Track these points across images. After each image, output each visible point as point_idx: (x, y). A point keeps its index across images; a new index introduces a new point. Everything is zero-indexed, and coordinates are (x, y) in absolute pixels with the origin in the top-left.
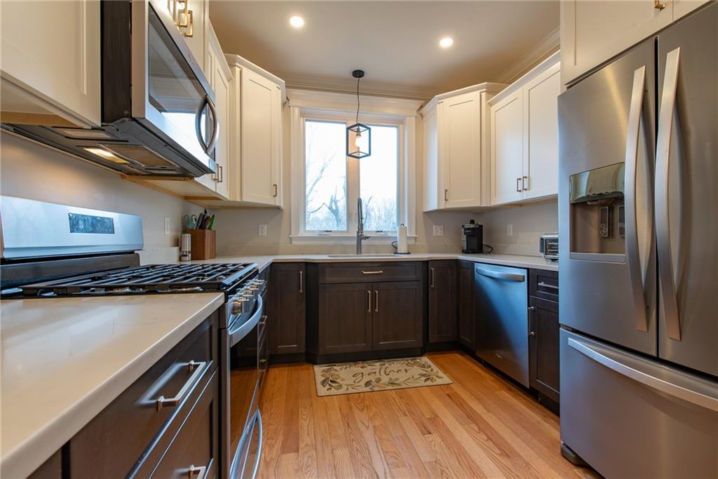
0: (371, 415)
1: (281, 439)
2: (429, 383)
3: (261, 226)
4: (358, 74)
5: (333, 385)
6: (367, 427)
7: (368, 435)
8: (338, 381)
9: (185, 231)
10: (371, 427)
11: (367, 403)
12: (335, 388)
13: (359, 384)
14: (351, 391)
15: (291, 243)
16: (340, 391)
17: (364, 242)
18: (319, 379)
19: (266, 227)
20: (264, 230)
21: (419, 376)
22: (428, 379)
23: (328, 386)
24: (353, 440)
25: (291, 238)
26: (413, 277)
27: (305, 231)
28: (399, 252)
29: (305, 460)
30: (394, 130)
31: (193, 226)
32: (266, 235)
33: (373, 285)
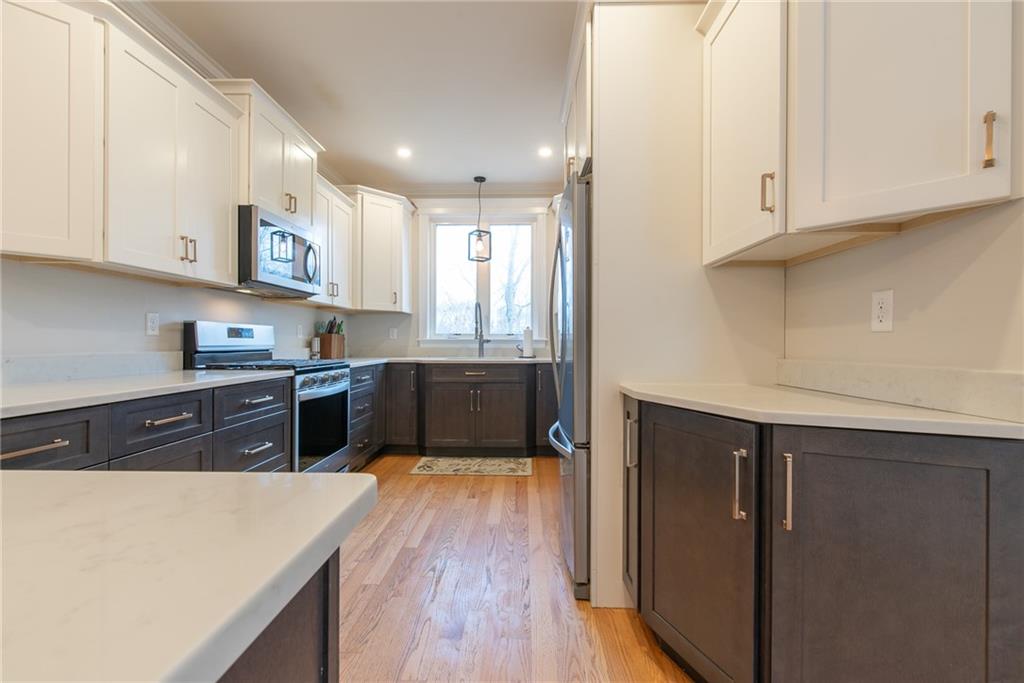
0: (440, 486)
2: (510, 474)
3: (392, 329)
4: (480, 179)
5: (427, 469)
6: (430, 491)
7: (427, 495)
8: (433, 467)
9: (317, 335)
10: (433, 491)
11: (444, 480)
12: (426, 471)
13: (448, 470)
15: (419, 346)
16: (429, 472)
17: (485, 345)
18: (420, 464)
19: (396, 331)
20: (394, 334)
21: (506, 469)
22: (512, 471)
23: (422, 469)
25: (418, 342)
26: (516, 379)
27: (435, 334)
28: (523, 355)
30: (529, 227)
31: (322, 331)
32: (396, 337)
33: (475, 385)
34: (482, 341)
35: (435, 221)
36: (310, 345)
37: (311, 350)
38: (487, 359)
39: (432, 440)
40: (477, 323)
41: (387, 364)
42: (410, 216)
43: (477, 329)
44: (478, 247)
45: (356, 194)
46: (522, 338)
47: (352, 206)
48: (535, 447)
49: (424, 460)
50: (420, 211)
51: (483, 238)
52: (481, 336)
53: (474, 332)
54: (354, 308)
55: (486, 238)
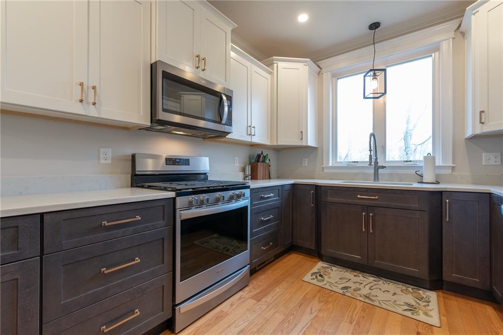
0: (324, 308)
1: (258, 291)
2: (409, 314)
3: (304, 159)
4: (375, 26)
5: (319, 278)
6: (311, 313)
7: (307, 318)
8: (325, 276)
9: (249, 164)
10: (314, 315)
11: (330, 299)
12: (317, 280)
13: (337, 285)
14: (327, 286)
15: (323, 171)
16: (319, 283)
18: (315, 270)
19: (307, 160)
20: (306, 163)
21: (403, 304)
22: (410, 310)
23: (314, 277)
24: (293, 314)
25: (323, 168)
27: (336, 162)
28: (424, 181)
29: (258, 307)
31: (253, 161)
32: (307, 165)
33: (368, 208)
34: (377, 168)
35: (337, 76)
36: (244, 170)
37: (244, 174)
38: (381, 184)
39: (327, 250)
40: (370, 150)
41: (293, 185)
42: (317, 75)
43: (370, 156)
44: (373, 85)
45: (273, 64)
46: (422, 164)
47: (271, 73)
48: (442, 280)
49: (320, 264)
50: (324, 71)
51: (378, 78)
52: (376, 163)
53: (368, 160)
54: (272, 144)
55: (381, 75)
